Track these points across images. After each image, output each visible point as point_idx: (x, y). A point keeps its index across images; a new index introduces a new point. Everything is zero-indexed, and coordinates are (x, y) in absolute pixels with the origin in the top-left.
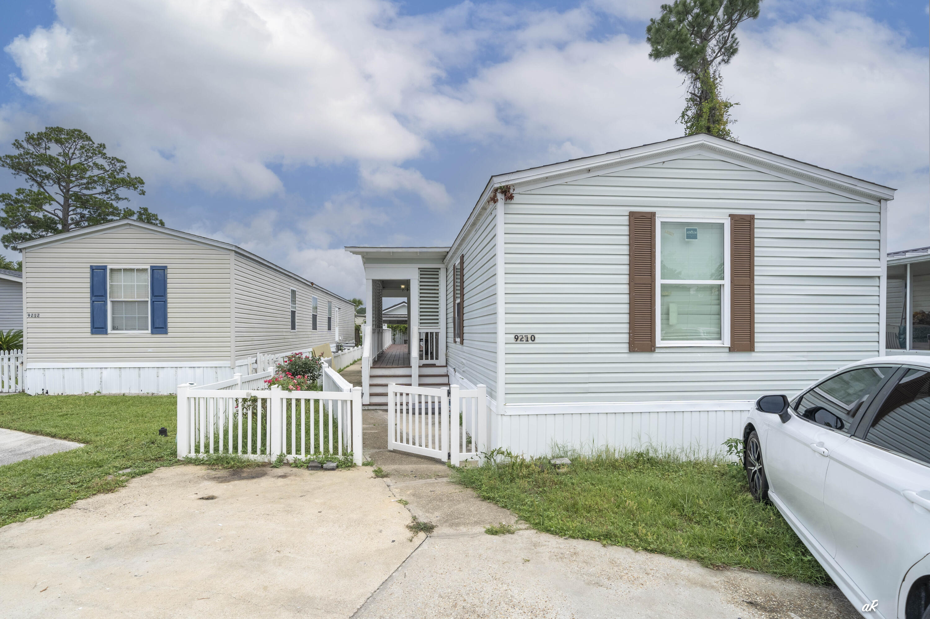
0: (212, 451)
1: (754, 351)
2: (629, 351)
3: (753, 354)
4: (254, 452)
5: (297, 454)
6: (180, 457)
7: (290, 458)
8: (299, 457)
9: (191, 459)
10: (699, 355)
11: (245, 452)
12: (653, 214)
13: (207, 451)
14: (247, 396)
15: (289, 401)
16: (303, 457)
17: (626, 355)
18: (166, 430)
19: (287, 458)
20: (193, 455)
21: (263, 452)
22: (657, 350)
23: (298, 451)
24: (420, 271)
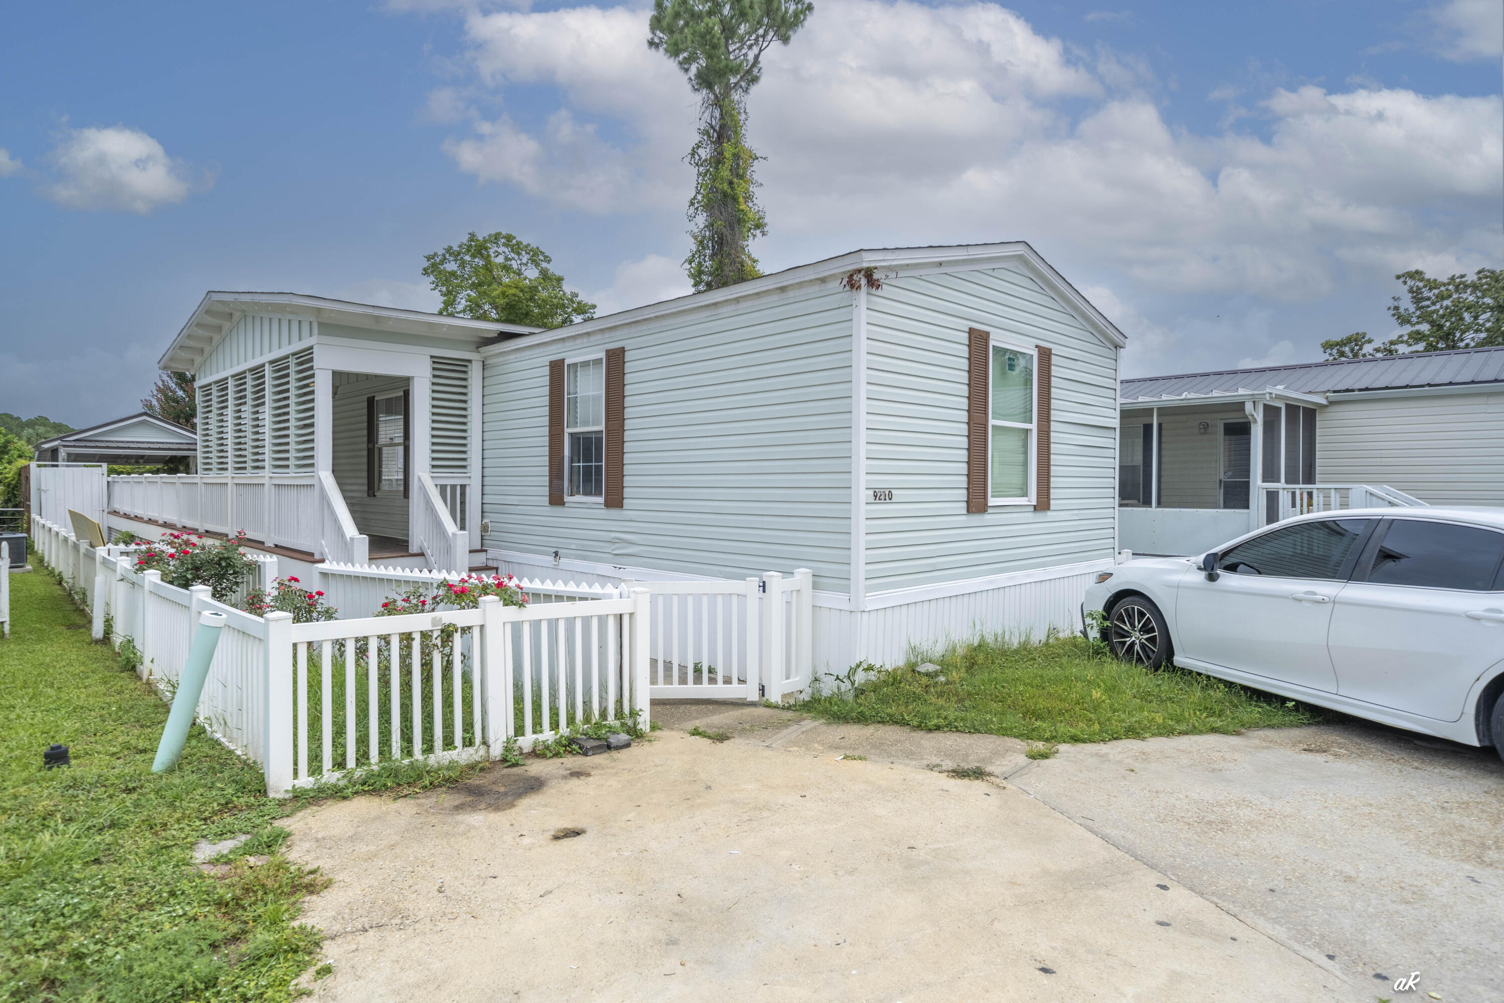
0: (351, 763)
1: (1048, 509)
2: (968, 511)
3: (1049, 513)
4: (448, 743)
5: (534, 732)
6: (276, 792)
7: (527, 741)
8: (541, 737)
9: (304, 791)
10: (1015, 515)
11: (429, 748)
12: (988, 334)
13: (340, 764)
14: (433, 625)
15: (517, 627)
16: (548, 735)
17: (964, 518)
18: (66, 751)
19: (519, 743)
20: (305, 781)
21: (468, 742)
22: (990, 511)
23: (537, 726)
24: (434, 362)
